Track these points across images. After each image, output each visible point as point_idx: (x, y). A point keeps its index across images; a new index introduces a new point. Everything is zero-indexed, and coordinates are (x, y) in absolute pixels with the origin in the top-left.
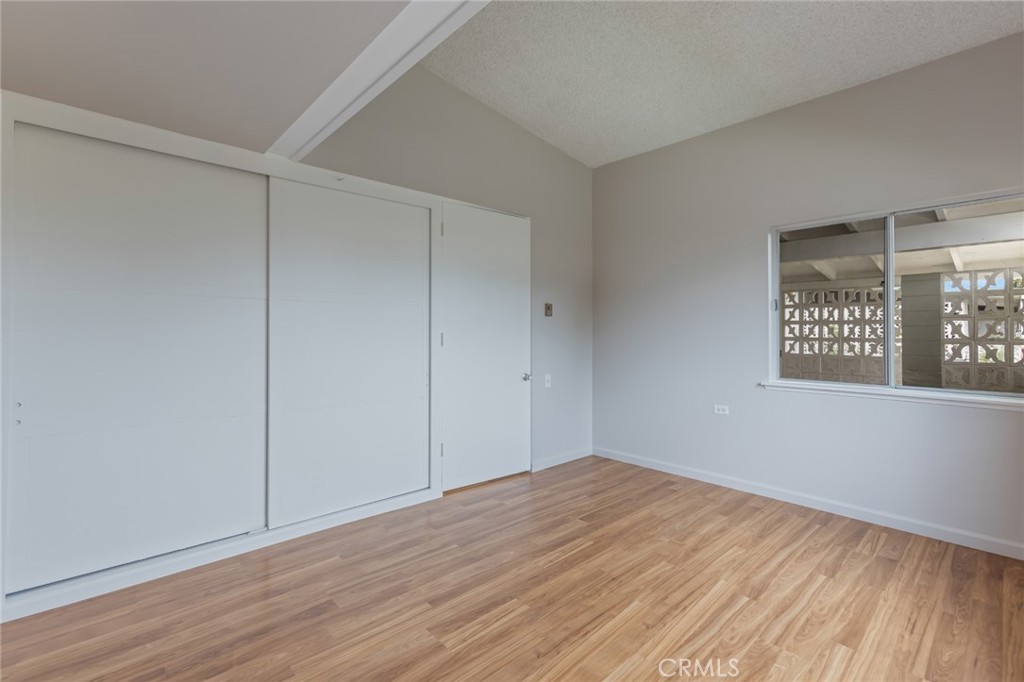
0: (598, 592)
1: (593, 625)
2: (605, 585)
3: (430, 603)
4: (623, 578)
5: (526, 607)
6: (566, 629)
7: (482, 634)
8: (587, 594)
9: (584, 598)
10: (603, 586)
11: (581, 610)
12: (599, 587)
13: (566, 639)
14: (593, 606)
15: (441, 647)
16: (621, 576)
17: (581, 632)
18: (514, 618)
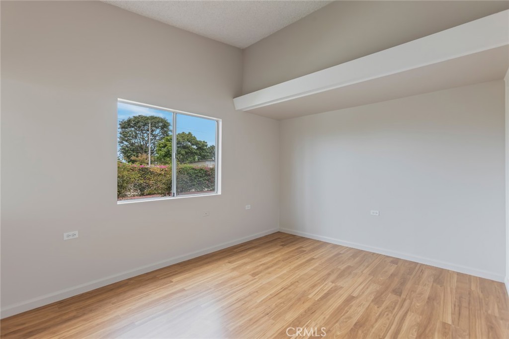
0: (277, 306)
1: (279, 291)
2: (273, 310)
3: (354, 297)
4: (262, 315)
5: (310, 296)
6: (290, 290)
7: (322, 286)
8: (282, 305)
9: (283, 302)
10: (274, 309)
11: (284, 297)
12: (277, 309)
13: (289, 286)
14: (279, 299)
15: (333, 282)
16: (263, 317)
17: (284, 289)
18: (313, 292)
